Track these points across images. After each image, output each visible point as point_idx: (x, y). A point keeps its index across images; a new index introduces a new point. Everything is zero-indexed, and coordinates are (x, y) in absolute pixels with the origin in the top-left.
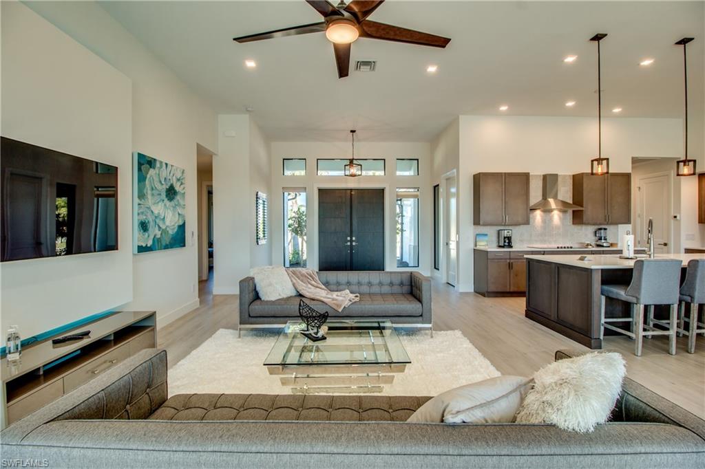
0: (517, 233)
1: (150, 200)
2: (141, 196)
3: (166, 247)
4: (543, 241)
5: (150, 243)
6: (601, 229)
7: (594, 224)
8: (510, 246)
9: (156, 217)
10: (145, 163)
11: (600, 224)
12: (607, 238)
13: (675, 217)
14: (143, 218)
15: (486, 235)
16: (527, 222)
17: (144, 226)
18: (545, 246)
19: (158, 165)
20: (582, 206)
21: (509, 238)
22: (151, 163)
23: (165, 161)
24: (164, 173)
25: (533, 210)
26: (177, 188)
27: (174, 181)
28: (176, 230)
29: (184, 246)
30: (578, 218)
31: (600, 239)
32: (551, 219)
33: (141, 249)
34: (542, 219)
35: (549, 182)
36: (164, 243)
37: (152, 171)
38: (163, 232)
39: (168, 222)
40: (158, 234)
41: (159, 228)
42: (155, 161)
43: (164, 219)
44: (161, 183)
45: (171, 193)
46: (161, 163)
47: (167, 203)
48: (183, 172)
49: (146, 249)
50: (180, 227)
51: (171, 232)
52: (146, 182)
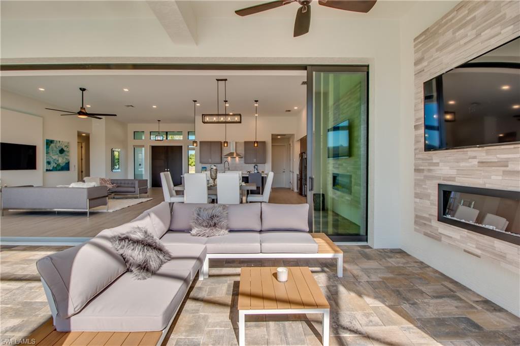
1: (51, 154)
2: (47, 153)
3: (59, 170)
5: (51, 168)
6: (256, 165)
9: (54, 160)
10: (49, 143)
14: (48, 160)
17: (49, 163)
19: (55, 142)
22: (52, 142)
23: (59, 140)
24: (58, 144)
26: (65, 149)
27: (64, 147)
28: (64, 164)
29: (69, 170)
30: (247, 161)
32: (235, 161)
33: (47, 170)
34: (231, 161)
36: (58, 168)
37: (52, 145)
38: (58, 165)
39: (60, 161)
40: (55, 166)
41: (56, 163)
42: (53, 141)
43: (58, 161)
44: (57, 148)
45: (62, 151)
46: (57, 141)
47: (60, 155)
48: (68, 143)
49: (50, 170)
50: (66, 163)
51: (62, 165)
52: (50, 148)
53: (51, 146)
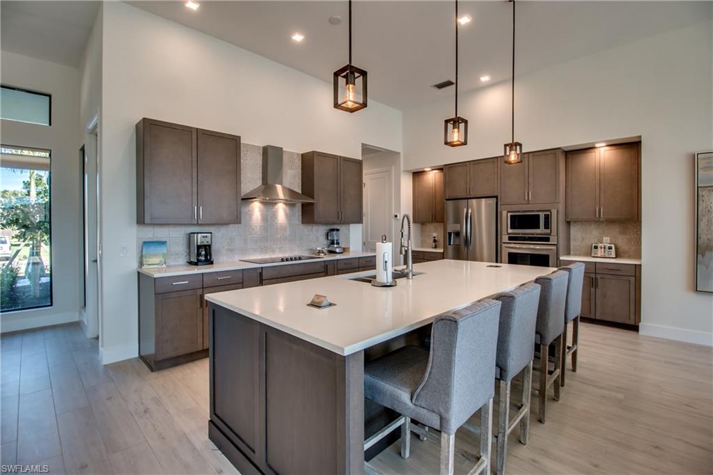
0: (220, 238)
4: (264, 250)
6: (333, 230)
7: (326, 224)
8: (209, 262)
11: (333, 224)
12: (340, 241)
13: (396, 216)
15: (164, 243)
16: (237, 220)
18: (267, 256)
20: (313, 198)
21: (208, 248)
25: (247, 199)
30: (308, 214)
31: (333, 243)
32: (274, 216)
34: (261, 214)
35: (271, 157)
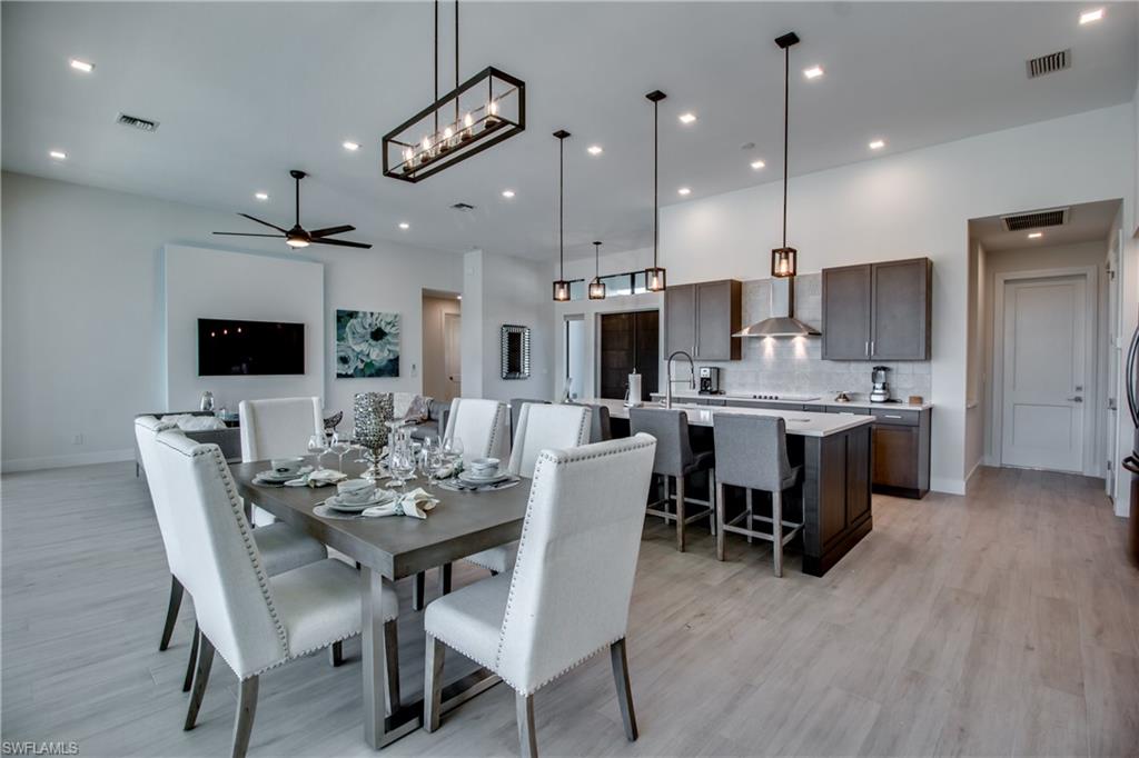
0: (730, 373)
1: (350, 341)
2: (340, 338)
3: (371, 376)
5: (350, 372)
9: (359, 353)
14: (342, 354)
17: (344, 360)
19: (361, 315)
22: (352, 315)
23: (369, 310)
24: (369, 321)
26: (387, 329)
27: (383, 325)
28: (384, 363)
29: (397, 375)
33: (339, 376)
34: (774, 349)
36: (368, 373)
37: (353, 321)
38: (367, 365)
39: (373, 356)
40: (361, 366)
41: (362, 361)
42: (357, 313)
43: (368, 355)
44: (364, 328)
45: (378, 335)
46: (365, 313)
47: (373, 343)
48: (396, 316)
49: (347, 376)
50: (390, 361)
51: (377, 365)
52: (347, 329)
53: (349, 324)
